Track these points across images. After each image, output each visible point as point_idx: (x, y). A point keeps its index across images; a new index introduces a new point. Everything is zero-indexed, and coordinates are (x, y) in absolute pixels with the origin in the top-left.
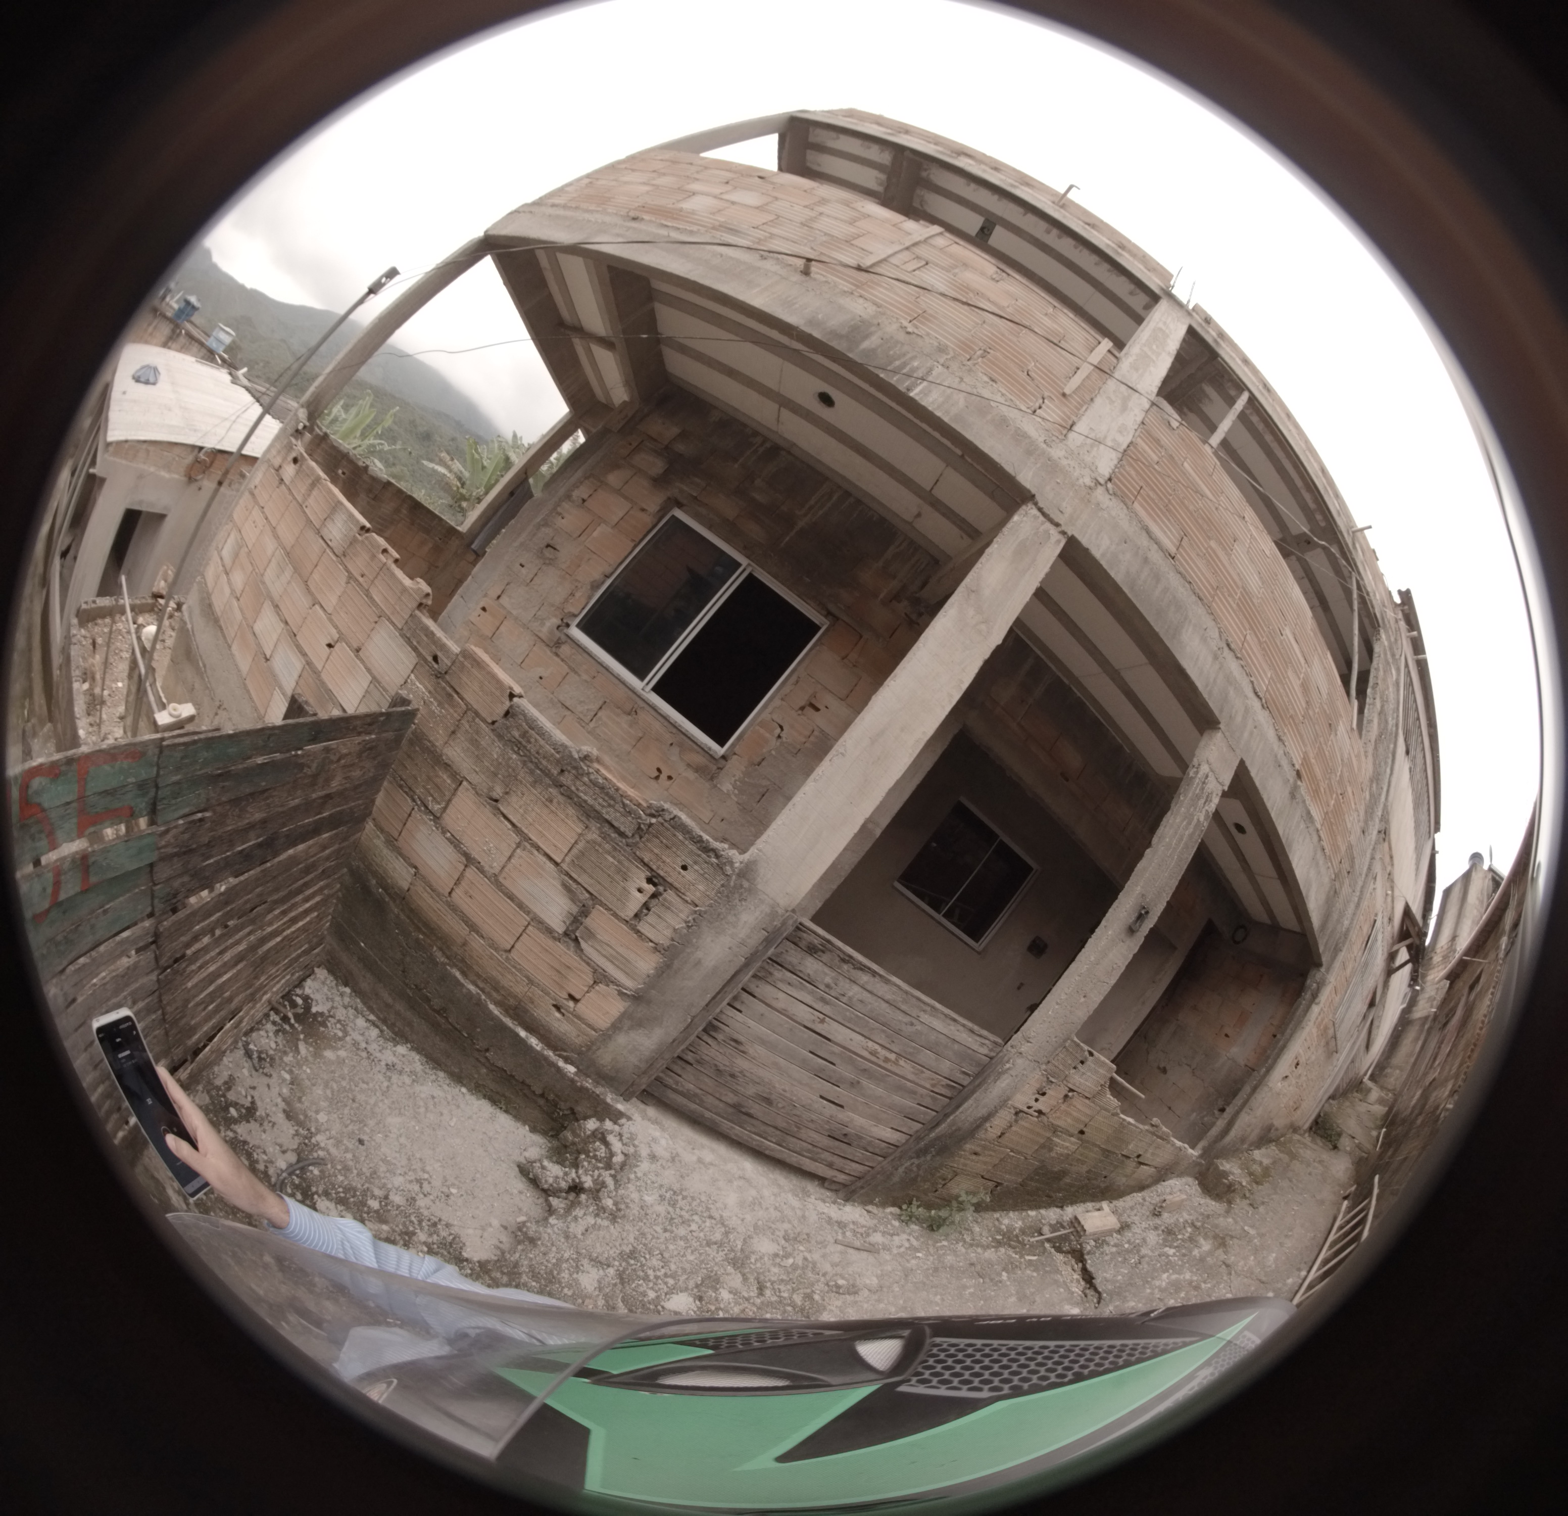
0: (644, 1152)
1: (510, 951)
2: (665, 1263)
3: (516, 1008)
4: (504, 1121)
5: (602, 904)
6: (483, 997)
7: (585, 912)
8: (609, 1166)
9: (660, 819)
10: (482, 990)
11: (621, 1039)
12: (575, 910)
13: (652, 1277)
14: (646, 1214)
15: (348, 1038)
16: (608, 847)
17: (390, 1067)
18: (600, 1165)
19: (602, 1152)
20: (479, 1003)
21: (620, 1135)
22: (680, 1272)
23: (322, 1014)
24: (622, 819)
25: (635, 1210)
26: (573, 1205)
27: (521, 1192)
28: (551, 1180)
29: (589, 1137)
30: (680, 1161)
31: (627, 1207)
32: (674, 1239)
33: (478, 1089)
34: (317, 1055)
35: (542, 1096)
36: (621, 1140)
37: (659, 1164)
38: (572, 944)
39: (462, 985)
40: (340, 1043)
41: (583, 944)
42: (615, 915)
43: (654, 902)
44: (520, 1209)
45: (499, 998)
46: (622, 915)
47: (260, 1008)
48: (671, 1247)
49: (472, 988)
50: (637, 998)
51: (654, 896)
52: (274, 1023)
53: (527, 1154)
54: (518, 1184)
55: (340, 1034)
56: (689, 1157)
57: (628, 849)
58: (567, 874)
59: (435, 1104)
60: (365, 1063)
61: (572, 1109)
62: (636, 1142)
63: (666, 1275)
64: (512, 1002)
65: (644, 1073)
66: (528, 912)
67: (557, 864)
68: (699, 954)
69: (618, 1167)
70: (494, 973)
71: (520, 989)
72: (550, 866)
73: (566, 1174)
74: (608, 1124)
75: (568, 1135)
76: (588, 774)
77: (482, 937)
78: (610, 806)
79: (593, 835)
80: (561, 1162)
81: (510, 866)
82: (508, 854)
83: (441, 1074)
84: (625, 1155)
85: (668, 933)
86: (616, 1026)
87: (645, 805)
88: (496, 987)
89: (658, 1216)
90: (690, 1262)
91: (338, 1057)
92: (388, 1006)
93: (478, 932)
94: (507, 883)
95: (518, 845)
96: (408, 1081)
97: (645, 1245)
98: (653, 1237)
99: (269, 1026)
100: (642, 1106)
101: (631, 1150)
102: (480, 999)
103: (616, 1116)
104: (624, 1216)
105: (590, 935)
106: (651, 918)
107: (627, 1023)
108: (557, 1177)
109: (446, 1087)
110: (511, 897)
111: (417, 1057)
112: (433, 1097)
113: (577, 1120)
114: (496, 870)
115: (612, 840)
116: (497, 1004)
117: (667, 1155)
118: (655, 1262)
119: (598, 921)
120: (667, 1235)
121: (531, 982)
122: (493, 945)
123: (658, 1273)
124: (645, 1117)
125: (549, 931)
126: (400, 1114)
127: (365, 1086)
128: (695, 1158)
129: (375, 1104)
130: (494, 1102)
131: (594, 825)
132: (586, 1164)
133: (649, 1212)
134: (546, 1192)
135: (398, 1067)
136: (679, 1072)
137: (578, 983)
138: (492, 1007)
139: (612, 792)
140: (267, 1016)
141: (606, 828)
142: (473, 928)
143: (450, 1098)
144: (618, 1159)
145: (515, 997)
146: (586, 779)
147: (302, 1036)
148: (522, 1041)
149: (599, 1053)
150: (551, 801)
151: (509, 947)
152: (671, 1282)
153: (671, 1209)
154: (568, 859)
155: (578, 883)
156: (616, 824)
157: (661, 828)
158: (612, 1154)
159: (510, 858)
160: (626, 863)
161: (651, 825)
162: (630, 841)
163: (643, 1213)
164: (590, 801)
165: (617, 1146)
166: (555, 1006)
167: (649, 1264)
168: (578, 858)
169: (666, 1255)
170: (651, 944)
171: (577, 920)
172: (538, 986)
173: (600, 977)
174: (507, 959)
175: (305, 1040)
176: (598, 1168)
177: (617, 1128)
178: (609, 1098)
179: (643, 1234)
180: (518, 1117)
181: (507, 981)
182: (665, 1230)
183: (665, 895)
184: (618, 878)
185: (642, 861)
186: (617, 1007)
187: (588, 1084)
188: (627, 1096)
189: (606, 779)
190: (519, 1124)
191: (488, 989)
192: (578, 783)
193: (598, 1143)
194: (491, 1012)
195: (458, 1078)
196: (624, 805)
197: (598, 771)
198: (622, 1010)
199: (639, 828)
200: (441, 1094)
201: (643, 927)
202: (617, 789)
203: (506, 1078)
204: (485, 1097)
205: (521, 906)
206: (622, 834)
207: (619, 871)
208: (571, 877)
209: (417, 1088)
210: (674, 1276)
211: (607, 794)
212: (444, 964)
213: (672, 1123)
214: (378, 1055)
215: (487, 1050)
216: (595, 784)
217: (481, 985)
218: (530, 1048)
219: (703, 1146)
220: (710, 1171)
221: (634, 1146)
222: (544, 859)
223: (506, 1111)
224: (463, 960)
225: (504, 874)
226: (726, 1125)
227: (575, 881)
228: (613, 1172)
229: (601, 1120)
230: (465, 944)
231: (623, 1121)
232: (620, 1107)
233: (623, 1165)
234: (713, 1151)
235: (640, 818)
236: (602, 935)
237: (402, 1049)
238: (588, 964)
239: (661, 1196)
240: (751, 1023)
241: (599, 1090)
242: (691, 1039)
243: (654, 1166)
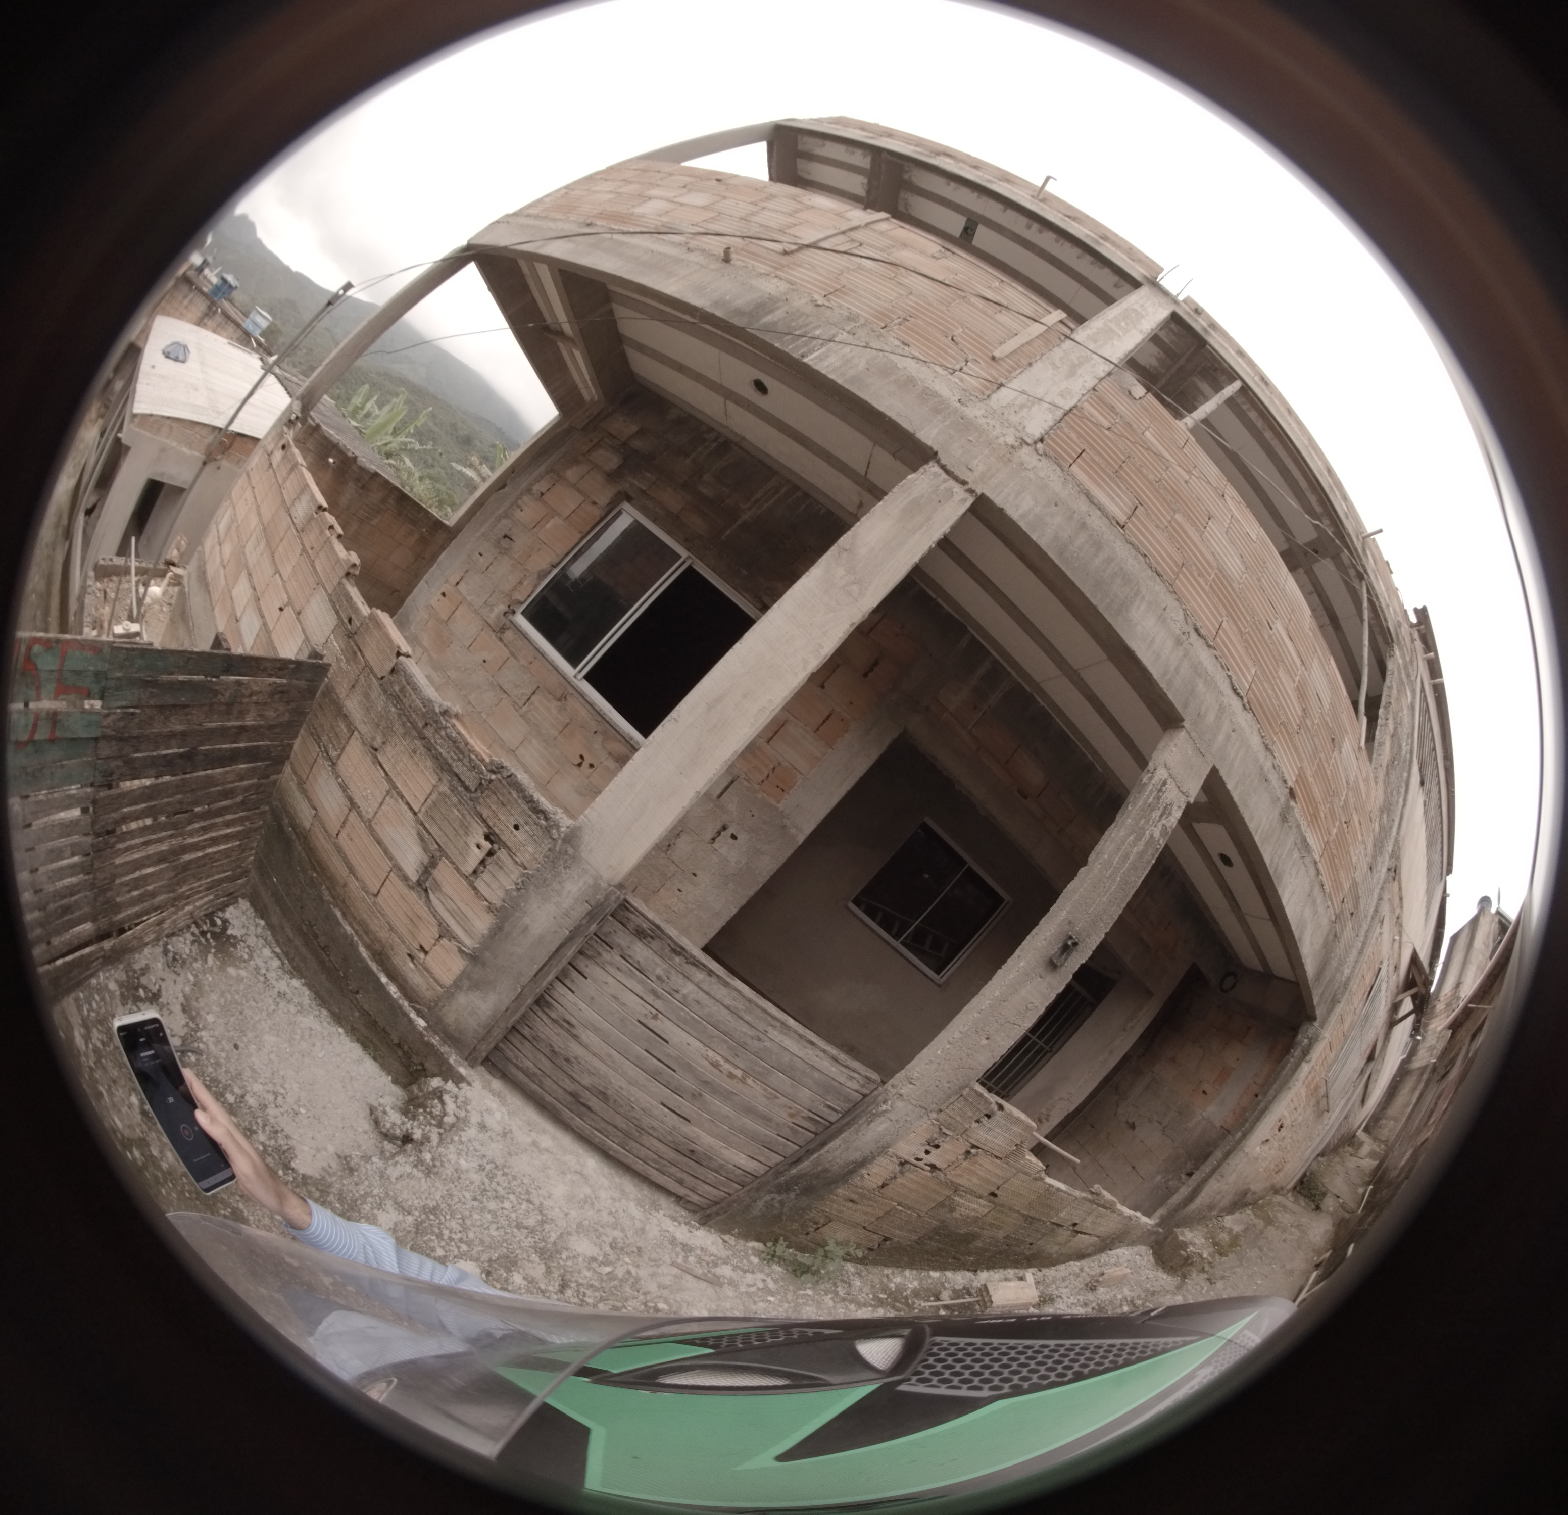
0: (475, 1119)
1: (376, 895)
2: (465, 1229)
3: (381, 954)
4: (370, 1066)
5: (448, 857)
6: (356, 938)
7: (433, 863)
8: (440, 1125)
9: (499, 776)
10: (357, 932)
11: (463, 1000)
12: (426, 860)
13: (445, 1237)
14: (459, 1178)
15: (252, 962)
16: (454, 800)
17: (281, 995)
18: (434, 1122)
19: (437, 1111)
20: (353, 946)
21: (456, 1097)
22: (477, 1242)
23: (235, 937)
24: (468, 773)
25: (448, 1171)
28: (389, 1126)
29: (430, 1093)
30: (512, 1139)
31: (442, 1165)
32: (483, 1210)
33: (353, 1032)
35: (399, 1046)
36: (455, 1102)
37: (489, 1134)
38: (424, 895)
39: (340, 924)
41: (432, 896)
42: (457, 869)
43: (490, 860)
45: (368, 941)
46: (462, 868)
47: (181, 916)
48: (476, 1216)
49: (348, 928)
50: (474, 958)
51: (490, 854)
52: (193, 934)
53: (382, 1101)
54: (365, 1124)
55: (246, 957)
56: (523, 1137)
57: (471, 803)
58: (422, 824)
59: (311, 1035)
60: (261, 986)
61: (422, 1064)
62: (469, 1108)
63: (461, 1240)
64: (377, 947)
65: (483, 1039)
66: (391, 858)
67: (415, 814)
68: (527, 920)
69: (447, 1127)
70: (365, 916)
71: (383, 934)
72: (410, 815)
73: (403, 1123)
74: (450, 1086)
75: (415, 1088)
76: (445, 728)
77: (357, 878)
78: (460, 760)
79: (444, 788)
80: (404, 1112)
81: (380, 813)
82: (380, 801)
83: (325, 1012)
84: (457, 1118)
85: (501, 893)
86: (457, 985)
87: (488, 760)
88: (367, 932)
89: (472, 1183)
90: (490, 1236)
91: (239, 975)
92: (289, 940)
93: (354, 875)
94: (377, 829)
95: (388, 793)
96: (293, 1010)
97: (449, 1205)
98: (460, 1201)
99: (188, 936)
100: (486, 1075)
101: (462, 1114)
102: (352, 940)
103: (459, 1079)
104: (437, 1173)
105: (437, 887)
106: (486, 876)
107: (466, 984)
108: (394, 1124)
109: (325, 1024)
110: (380, 842)
111: (307, 992)
112: (313, 1030)
113: (426, 1076)
114: (370, 816)
115: (459, 793)
116: (368, 947)
117: (498, 1128)
118: (454, 1224)
119: (443, 873)
120: (476, 1204)
121: (391, 928)
122: (365, 889)
123: (454, 1236)
124: (484, 1084)
125: (405, 878)
126: (278, 1035)
127: (254, 1004)
128: (529, 1140)
129: (259, 1022)
130: (365, 1047)
131: (446, 777)
132: (421, 1118)
133: (463, 1176)
134: (384, 1137)
135: (289, 997)
136: (517, 1045)
137: (427, 934)
138: (362, 949)
139: (462, 745)
140: (188, 927)
141: (455, 782)
142: (352, 870)
143: (327, 1034)
144: (449, 1119)
145: (380, 942)
146: (443, 733)
147: (213, 951)
148: (381, 987)
149: (445, 1010)
150: (415, 752)
151: (376, 891)
152: (464, 1248)
153: (487, 1181)
154: (423, 810)
155: (430, 834)
156: (463, 778)
157: (499, 785)
158: (445, 1114)
159: (381, 804)
160: (468, 817)
161: (491, 781)
162: (474, 795)
163: (456, 1175)
164: (444, 754)
165: (451, 1107)
166: (409, 955)
167: (447, 1224)
168: (431, 808)
169: (468, 1222)
170: (486, 903)
171: (427, 870)
172: (396, 933)
173: (445, 933)
174: (375, 903)
175: (215, 956)
176: (431, 1124)
177: (455, 1090)
178: (453, 1059)
179: (451, 1196)
180: (383, 1066)
181: (374, 925)
182: (475, 1199)
183: (499, 854)
184: (461, 832)
185: (481, 817)
186: (458, 965)
187: (435, 1040)
188: (471, 1060)
189: (459, 733)
190: (383, 1074)
191: (361, 932)
192: (437, 736)
193: (436, 1101)
194: (360, 954)
195: (338, 1018)
196: (471, 760)
197: (454, 726)
198: (462, 968)
199: (481, 784)
200: (320, 1029)
201: (479, 884)
202: (467, 744)
203: (373, 1024)
204: (358, 1041)
205: (386, 851)
206: (467, 789)
207: (462, 825)
208: (425, 828)
209: (300, 1018)
210: (469, 1243)
211: (458, 748)
212: (329, 903)
213: (514, 1100)
214: (274, 983)
215: (357, 992)
216: (449, 737)
217: (356, 927)
218: (388, 995)
219: (542, 1131)
220: (544, 1157)
221: (467, 1111)
222: (406, 808)
223: (375, 1058)
224: (343, 902)
225: (375, 820)
226: (566, 1113)
227: (428, 831)
228: (442, 1131)
229: (446, 1081)
230: (345, 885)
231: (463, 1085)
232: (462, 1070)
233: (453, 1125)
234: (553, 1137)
235: (482, 773)
236: (446, 888)
237: (296, 983)
238: (435, 916)
239: (480, 1166)
240: (583, 1006)
241: (444, 1049)
242: (523, 1010)
243: (481, 1135)
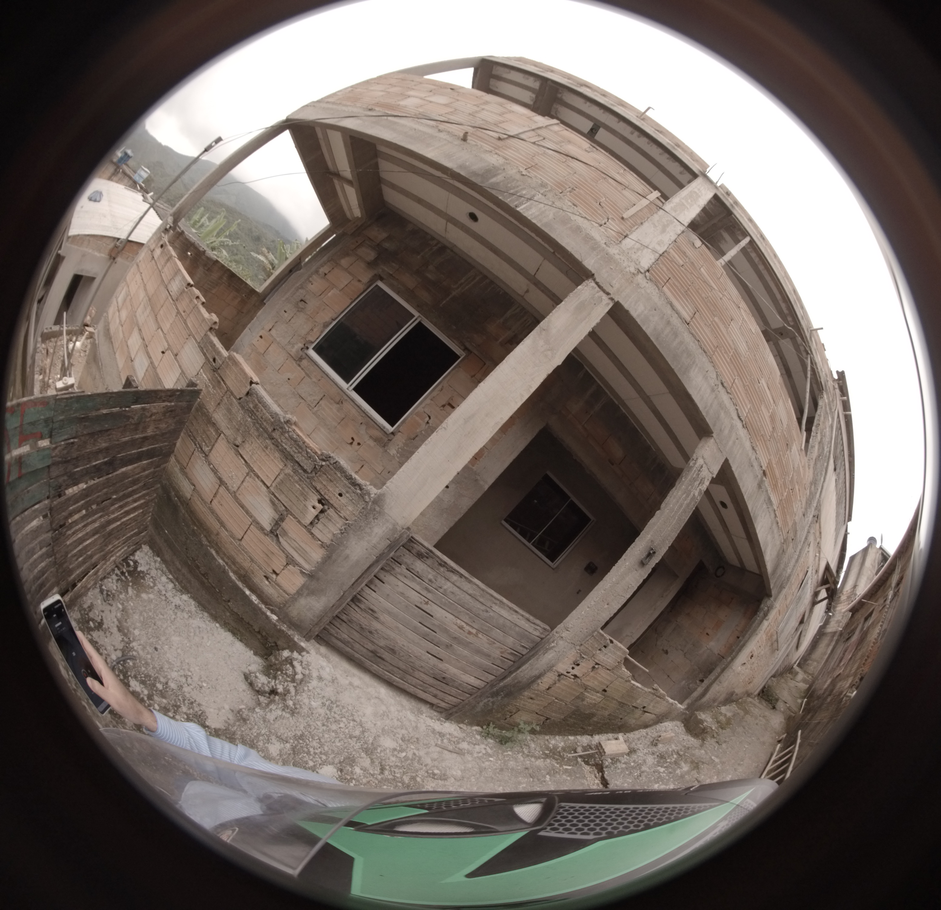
0: (315, 674)
1: (241, 540)
2: (322, 745)
3: (244, 576)
4: (239, 646)
5: (292, 514)
6: (227, 568)
7: (282, 519)
8: (293, 681)
9: (328, 463)
10: (227, 563)
11: (303, 601)
12: (277, 517)
13: (312, 753)
14: (312, 713)
15: (156, 588)
16: (296, 478)
17: (177, 607)
18: (289, 679)
19: (290, 672)
20: (224, 572)
21: (301, 662)
22: (330, 752)
23: (143, 572)
24: (306, 461)
25: (305, 710)
26: (272, 702)
27: (244, 691)
28: (260, 685)
29: (283, 661)
30: (338, 683)
31: (301, 707)
32: (329, 731)
33: (225, 625)
34: (138, 596)
35: (259, 632)
36: (301, 665)
37: (324, 683)
38: (275, 539)
39: (215, 559)
40: (151, 590)
41: (281, 539)
42: (299, 522)
43: (322, 515)
44: (243, 701)
45: (235, 569)
46: (303, 522)
47: (109, 565)
48: (326, 736)
49: (221, 561)
50: (311, 576)
51: (322, 511)
52: (117, 575)
53: (250, 668)
54: (243, 686)
55: (152, 585)
56: (344, 681)
57: (308, 480)
58: (273, 494)
59: (200, 631)
60: (163, 603)
61: (276, 643)
62: (310, 668)
63: (321, 753)
64: (242, 572)
65: (316, 624)
66: (251, 516)
67: (268, 487)
68: (348, 552)
69: (299, 682)
70: (233, 553)
71: (246, 564)
72: (264, 488)
73: (269, 682)
74: (295, 655)
75: (272, 658)
76: (288, 432)
77: (227, 530)
78: (299, 452)
79: (289, 471)
80: (267, 675)
81: (242, 487)
82: (242, 479)
83: (206, 614)
84: (304, 675)
85: (330, 536)
86: (299, 593)
87: (319, 453)
88: (234, 562)
89: (320, 715)
90: (336, 747)
91: (149, 598)
92: (178, 570)
93: (224, 527)
94: (240, 497)
95: (248, 474)
96: (186, 616)
97: (309, 732)
98: (315, 728)
99: (114, 577)
100: (317, 645)
101: (307, 672)
102: (225, 569)
103: (301, 650)
104: (299, 713)
105: (285, 533)
106: (319, 526)
107: (306, 592)
108: (263, 684)
109: (207, 622)
110: (243, 507)
111: (193, 603)
112: (199, 628)
113: (278, 650)
114: (235, 489)
115: (300, 474)
116: (235, 572)
117: (329, 678)
118: (315, 744)
119: (289, 524)
120: (324, 728)
121: (252, 560)
122: (232, 536)
123: (317, 751)
124: (318, 652)
125: (262, 529)
126: (180, 635)
127: (161, 617)
128: (347, 682)
129: (166, 628)
130: (234, 634)
131: (290, 464)
132: (280, 677)
133: (314, 712)
134: (259, 692)
135: (182, 607)
136: (338, 626)
137: (278, 563)
138: (231, 574)
139: (301, 443)
140: (113, 570)
141: (296, 467)
142: (222, 524)
143: (209, 629)
144: (299, 677)
145: (244, 569)
146: (287, 435)
147: (131, 584)
148: (247, 597)
149: (290, 609)
150: (267, 448)
151: (240, 538)
152: (324, 757)
153: (328, 712)
154: (274, 485)
155: (279, 500)
156: (302, 464)
157: (328, 468)
158: (295, 674)
159: (243, 482)
160: (306, 489)
161: (322, 466)
162: (310, 475)
163: (310, 712)
164: (288, 449)
165: (299, 668)
166: (265, 576)
167: (311, 744)
168: (279, 484)
169: (323, 740)
170: (319, 542)
171: (278, 523)
172: (256, 563)
173: (290, 561)
174: (240, 545)
175: (133, 588)
176: (287, 681)
177: (300, 657)
178: (297, 638)
179: (309, 726)
180: (247, 645)
181: (239, 559)
182: (323, 725)
183: (328, 511)
184: (302, 498)
185: (315, 488)
186: (300, 581)
187: (284, 628)
188: (308, 638)
189: (298, 435)
190: (248, 649)
191: (230, 563)
192: (282, 437)
193: (288, 666)
194: (230, 578)
195: (215, 618)
196: (307, 453)
197: (294, 430)
198: (303, 583)
199: (315, 467)
200: (204, 626)
201: (315, 531)
202: (304, 443)
203: (240, 620)
204: (229, 630)
205: (247, 512)
206: (305, 471)
207: (302, 494)
208: (275, 496)
209: (191, 621)
210: (326, 754)
211: (298, 445)
212: (207, 546)
213: (335, 658)
214: (171, 599)
215: (229, 601)
216: (291, 438)
217: (226, 560)
218: (251, 602)
219: (354, 675)
220: (357, 691)
221: (309, 670)
222: (261, 484)
223: (241, 641)
224: (217, 544)
225: (239, 492)
226: (368, 663)
227: (277, 498)
228: (295, 684)
229: (292, 651)
230: (218, 534)
231: (304, 653)
232: (303, 644)
233: (302, 681)
234: (360, 678)
235: (316, 461)
236: (291, 534)
237: (185, 597)
238: (283, 552)
239: (323, 703)
240: (381, 600)
241: (290, 632)
242: (344, 605)
243: (320, 684)
